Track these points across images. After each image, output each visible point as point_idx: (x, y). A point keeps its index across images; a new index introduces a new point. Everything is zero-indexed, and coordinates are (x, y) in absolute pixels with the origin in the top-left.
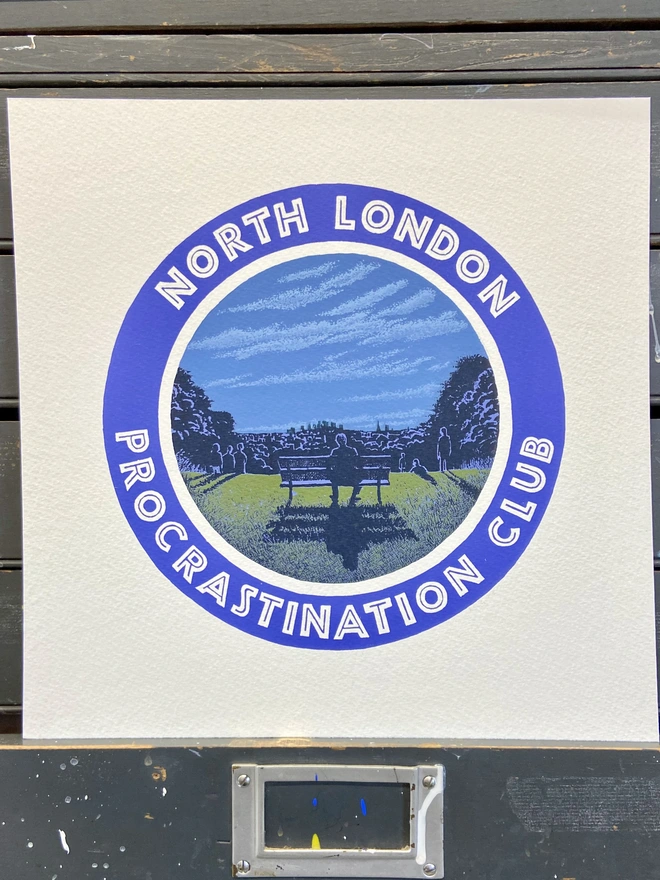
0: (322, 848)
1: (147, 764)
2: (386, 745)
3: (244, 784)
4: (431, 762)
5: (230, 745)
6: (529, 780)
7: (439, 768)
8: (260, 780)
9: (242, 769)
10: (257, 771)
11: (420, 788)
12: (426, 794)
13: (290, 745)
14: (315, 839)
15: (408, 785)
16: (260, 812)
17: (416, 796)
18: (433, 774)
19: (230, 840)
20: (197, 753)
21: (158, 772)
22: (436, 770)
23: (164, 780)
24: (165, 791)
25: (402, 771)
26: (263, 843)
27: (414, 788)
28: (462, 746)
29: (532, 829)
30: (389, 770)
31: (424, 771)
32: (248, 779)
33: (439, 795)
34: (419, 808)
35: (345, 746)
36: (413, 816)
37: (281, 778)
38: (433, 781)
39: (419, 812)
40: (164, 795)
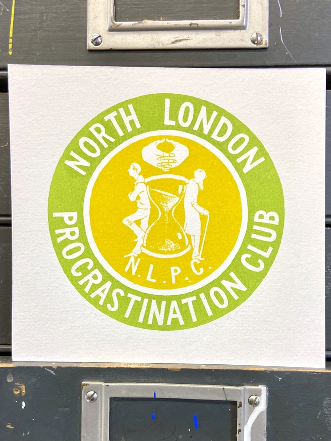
1: (9, 381)
2: (216, 368)
3: (92, 399)
4: (256, 383)
5: (80, 365)
7: (263, 389)
8: (106, 396)
9: (90, 386)
10: (103, 388)
11: (246, 405)
13: (132, 366)
15: (235, 403)
17: (242, 413)
18: (258, 394)
20: (52, 372)
21: (18, 388)
22: (260, 391)
23: (23, 394)
24: (24, 404)
25: (230, 390)
27: (240, 406)
28: (282, 370)
30: (219, 389)
31: (250, 390)
32: (95, 395)
33: (262, 412)
34: (245, 423)
35: (180, 368)
36: (240, 431)
37: (124, 394)
38: (257, 400)
39: (245, 427)
40: (23, 408)
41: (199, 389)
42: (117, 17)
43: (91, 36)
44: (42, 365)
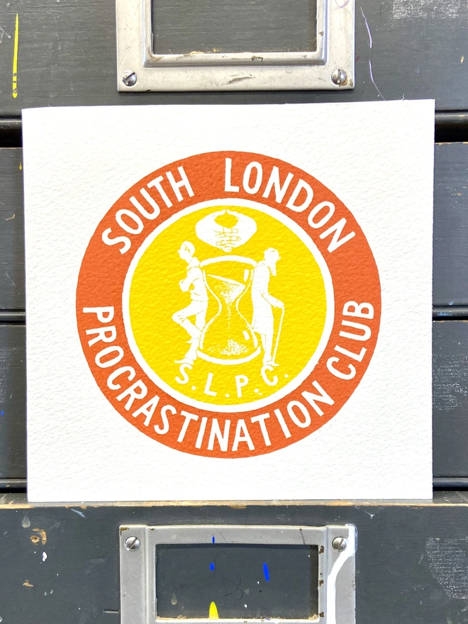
0: (220, 617)
1: (25, 526)
2: (291, 504)
3: (133, 547)
4: (342, 522)
5: (117, 505)
6: (450, 541)
7: (351, 529)
8: (151, 542)
9: (131, 530)
10: (147, 532)
11: (329, 550)
12: (335, 558)
13: (183, 504)
14: (213, 608)
15: (316, 547)
16: (151, 578)
17: (325, 558)
18: (344, 535)
19: (118, 609)
20: (80, 513)
21: (37, 535)
22: (347, 531)
23: (44, 543)
24: (45, 556)
25: (309, 531)
26: (155, 613)
27: (322, 551)
28: (375, 504)
29: (455, 596)
30: (295, 530)
31: (334, 531)
32: (137, 542)
33: (350, 559)
34: (328, 572)
35: (245, 504)
36: (322, 582)
37: (173, 540)
38: (343, 543)
39: (329, 577)
40: (44, 560)
41: (269, 530)
42: (155, 48)
43: (121, 74)
44: (67, 506)
